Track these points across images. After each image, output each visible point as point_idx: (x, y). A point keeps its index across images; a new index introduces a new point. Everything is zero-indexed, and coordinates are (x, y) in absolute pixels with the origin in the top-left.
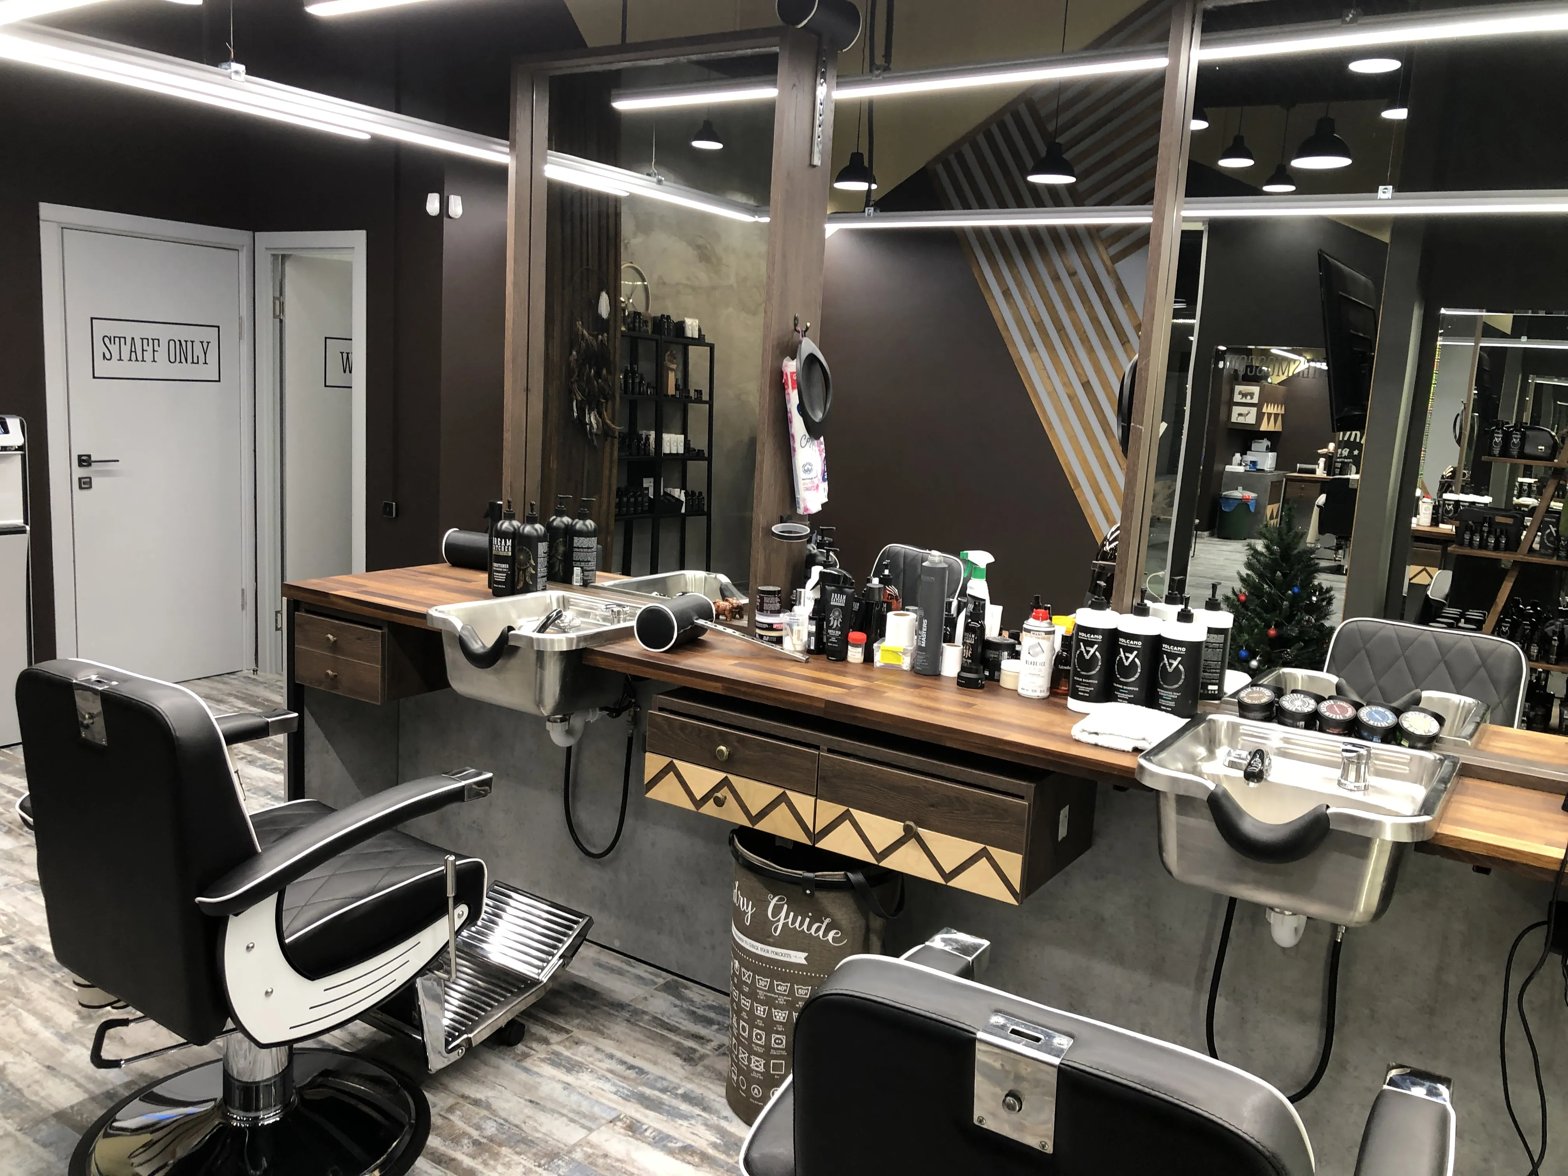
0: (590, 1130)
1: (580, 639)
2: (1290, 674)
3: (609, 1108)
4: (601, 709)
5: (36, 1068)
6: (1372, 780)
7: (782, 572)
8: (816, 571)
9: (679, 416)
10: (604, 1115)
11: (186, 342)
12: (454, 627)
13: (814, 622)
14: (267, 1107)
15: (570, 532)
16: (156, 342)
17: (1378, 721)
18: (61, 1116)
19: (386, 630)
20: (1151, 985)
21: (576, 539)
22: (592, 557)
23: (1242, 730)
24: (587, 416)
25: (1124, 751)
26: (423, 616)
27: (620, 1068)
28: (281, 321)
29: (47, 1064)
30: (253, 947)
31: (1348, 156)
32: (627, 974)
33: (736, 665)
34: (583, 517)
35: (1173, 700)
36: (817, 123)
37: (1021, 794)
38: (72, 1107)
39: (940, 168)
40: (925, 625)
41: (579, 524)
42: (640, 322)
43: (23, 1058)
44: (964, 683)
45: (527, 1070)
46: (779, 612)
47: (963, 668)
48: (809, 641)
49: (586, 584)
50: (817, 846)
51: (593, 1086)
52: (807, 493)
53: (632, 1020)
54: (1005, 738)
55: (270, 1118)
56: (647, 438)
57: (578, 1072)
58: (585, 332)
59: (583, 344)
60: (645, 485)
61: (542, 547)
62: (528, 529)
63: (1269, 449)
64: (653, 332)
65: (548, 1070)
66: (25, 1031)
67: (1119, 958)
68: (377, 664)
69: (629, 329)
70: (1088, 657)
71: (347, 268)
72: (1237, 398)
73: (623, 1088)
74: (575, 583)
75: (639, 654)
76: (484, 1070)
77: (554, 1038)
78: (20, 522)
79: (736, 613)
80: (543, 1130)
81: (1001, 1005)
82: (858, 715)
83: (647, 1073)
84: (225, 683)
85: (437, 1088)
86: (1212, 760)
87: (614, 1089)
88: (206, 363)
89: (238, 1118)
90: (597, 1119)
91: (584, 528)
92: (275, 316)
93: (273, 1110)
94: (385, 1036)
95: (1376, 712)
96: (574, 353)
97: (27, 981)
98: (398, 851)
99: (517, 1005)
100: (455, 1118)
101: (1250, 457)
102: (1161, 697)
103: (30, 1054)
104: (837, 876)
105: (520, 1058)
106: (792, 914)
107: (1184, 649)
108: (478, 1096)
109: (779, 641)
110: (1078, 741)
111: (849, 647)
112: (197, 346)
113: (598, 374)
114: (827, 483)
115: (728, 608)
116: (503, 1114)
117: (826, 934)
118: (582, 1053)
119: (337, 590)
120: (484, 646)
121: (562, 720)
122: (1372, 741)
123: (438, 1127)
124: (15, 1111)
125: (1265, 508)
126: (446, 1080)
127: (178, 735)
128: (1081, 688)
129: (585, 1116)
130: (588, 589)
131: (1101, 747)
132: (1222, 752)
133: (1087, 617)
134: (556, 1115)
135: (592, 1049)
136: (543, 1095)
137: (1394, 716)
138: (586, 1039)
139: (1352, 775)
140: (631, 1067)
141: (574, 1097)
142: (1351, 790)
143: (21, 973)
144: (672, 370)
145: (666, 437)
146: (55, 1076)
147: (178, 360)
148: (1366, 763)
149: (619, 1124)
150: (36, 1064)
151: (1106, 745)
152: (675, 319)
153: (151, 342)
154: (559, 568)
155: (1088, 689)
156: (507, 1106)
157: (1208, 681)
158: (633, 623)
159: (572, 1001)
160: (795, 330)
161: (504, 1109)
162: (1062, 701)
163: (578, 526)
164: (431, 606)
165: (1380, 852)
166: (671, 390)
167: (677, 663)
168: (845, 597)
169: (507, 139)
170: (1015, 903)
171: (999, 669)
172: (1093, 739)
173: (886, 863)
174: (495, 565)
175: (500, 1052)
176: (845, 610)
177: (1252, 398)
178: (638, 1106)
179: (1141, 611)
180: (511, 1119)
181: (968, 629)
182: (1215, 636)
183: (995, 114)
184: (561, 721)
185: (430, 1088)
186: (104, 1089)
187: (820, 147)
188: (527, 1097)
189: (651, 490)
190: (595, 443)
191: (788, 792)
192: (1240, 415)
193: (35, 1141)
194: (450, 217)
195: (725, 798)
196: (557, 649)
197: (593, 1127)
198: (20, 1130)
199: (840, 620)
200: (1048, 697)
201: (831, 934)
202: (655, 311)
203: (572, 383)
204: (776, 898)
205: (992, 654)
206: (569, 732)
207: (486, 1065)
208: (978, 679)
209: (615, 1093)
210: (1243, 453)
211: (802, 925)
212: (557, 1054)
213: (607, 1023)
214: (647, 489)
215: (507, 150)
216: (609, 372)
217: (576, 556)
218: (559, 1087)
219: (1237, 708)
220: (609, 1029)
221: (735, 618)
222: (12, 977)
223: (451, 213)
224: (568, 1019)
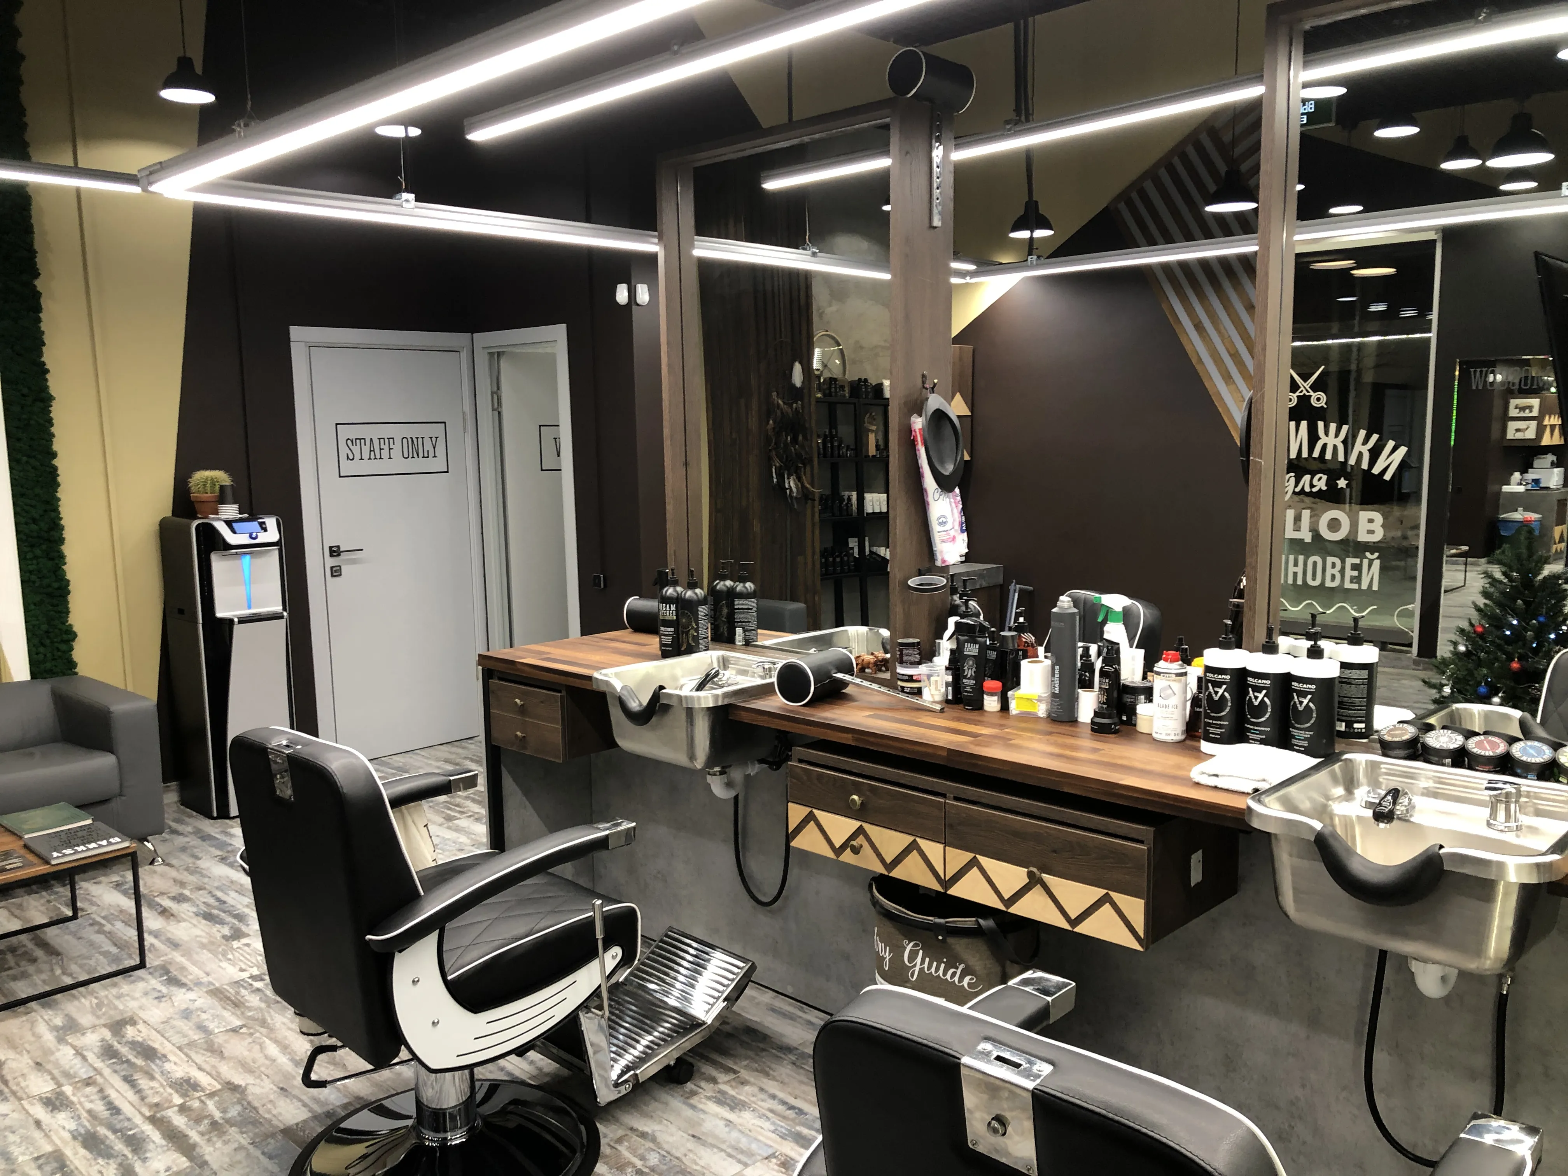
0: (746, 1165)
1: (726, 695)
2: (1465, 709)
3: (766, 1145)
4: (761, 761)
5: (272, 1089)
6: (1526, 820)
7: (924, 625)
8: (952, 621)
9: (881, 476)
10: (760, 1152)
11: (417, 438)
12: (614, 689)
13: (950, 672)
14: (454, 1128)
15: (732, 594)
16: (391, 440)
17: (1533, 756)
18: (287, 1132)
19: (564, 693)
20: (1308, 1037)
21: (736, 601)
22: (753, 617)
23: (1383, 768)
24: (787, 481)
25: (1243, 793)
26: (589, 678)
27: (780, 1108)
28: (499, 413)
29: (281, 1085)
30: (418, 981)
31: (1550, 151)
32: (799, 1020)
33: (869, 716)
34: (743, 580)
35: (1305, 739)
36: (935, 185)
37: (1140, 838)
38: (297, 1124)
39: (1122, 206)
40: (1057, 672)
41: (740, 587)
42: (836, 388)
43: (262, 1080)
44: (1098, 728)
45: (693, 1107)
46: (919, 663)
47: (1096, 714)
48: (947, 690)
49: (748, 643)
50: (949, 892)
51: (753, 1124)
52: (944, 545)
53: (798, 1064)
54: (1121, 782)
55: (457, 1138)
56: (849, 499)
57: (740, 1110)
58: (780, 402)
59: (779, 412)
60: (851, 545)
61: (703, 610)
62: (689, 594)
63: (1554, 465)
64: (850, 397)
65: (712, 1107)
66: (267, 1057)
67: (1273, 1010)
68: (557, 724)
69: (824, 395)
70: (1216, 698)
71: (552, 359)
72: (1513, 412)
73: (782, 1127)
74: (737, 643)
75: (780, 708)
76: (654, 1105)
77: (722, 1077)
78: (279, 608)
79: (882, 666)
80: (702, 1163)
81: (991, 1033)
82: (980, 763)
83: (806, 1114)
84: (464, 748)
85: (608, 1121)
86: (1347, 801)
87: (773, 1128)
88: (435, 457)
89: (431, 1139)
90: (753, 1155)
91: (744, 589)
92: (493, 410)
93: (460, 1131)
94: (565, 1072)
95: (1531, 747)
96: (771, 422)
97: (273, 1013)
98: (558, 896)
99: (686, 1043)
100: (623, 1149)
101: (1531, 475)
102: (1294, 737)
103: (268, 1077)
104: (968, 922)
105: (687, 1095)
106: (927, 960)
107: (1314, 687)
108: (646, 1129)
109: (918, 692)
110: (1198, 784)
111: (985, 696)
112: (427, 442)
113: (795, 441)
114: (966, 534)
115: (872, 661)
116: (666, 1147)
117: (961, 979)
118: (747, 1094)
119: (522, 658)
120: (641, 705)
121: (722, 773)
122: (1526, 778)
123: (606, 1156)
124: (250, 1127)
125: (1552, 529)
126: (619, 1114)
127: (345, 791)
128: (1212, 730)
129: (742, 1152)
130: (750, 648)
131: (1221, 789)
132: (1363, 793)
133: (1215, 657)
134: (715, 1150)
135: (755, 1090)
136: (705, 1131)
137: (1552, 750)
138: (752, 1080)
139: (1501, 814)
140: (792, 1108)
141: (735, 1134)
142: (1502, 831)
143: (269, 1006)
144: (872, 431)
145: (868, 496)
146: (287, 1096)
147: (411, 456)
148: (1516, 802)
149: (774, 1160)
150: (272, 1086)
151: (1226, 787)
152: (873, 381)
153: (387, 441)
154: (724, 629)
155: (1219, 731)
156: (671, 1139)
157: (1353, 719)
158: (774, 679)
159: (743, 1044)
160: (924, 387)
161: (668, 1142)
162: (1195, 744)
163: (738, 589)
164: (598, 668)
165: (1506, 894)
166: (872, 451)
167: (812, 716)
168: (977, 646)
169: (656, 231)
170: (1139, 948)
171: (1135, 714)
172: (1212, 782)
173: (1014, 910)
174: (662, 629)
175: (670, 1089)
176: (980, 660)
177: (1531, 412)
178: (793, 1145)
179: (1270, 648)
180: (674, 1152)
181: (1103, 674)
182: (1358, 671)
183: (1177, 146)
184: (720, 774)
185: (603, 1120)
186: (325, 1109)
187: (940, 208)
188: (691, 1132)
189: (856, 550)
190: (796, 506)
191: (918, 840)
192: (1518, 430)
193: (263, 1153)
194: (638, 305)
195: (861, 846)
196: (703, 706)
197: (749, 1162)
198: (252, 1144)
199: (974, 669)
200: (1184, 740)
201: (967, 980)
202: (852, 375)
203: (770, 450)
204: (911, 944)
205: (1128, 699)
206: (729, 785)
207: (656, 1100)
208: (1111, 724)
209: (773, 1132)
210: (1524, 471)
211: (938, 970)
212: (722, 1092)
213: (773, 1066)
214: (852, 548)
215: (656, 240)
216: (805, 438)
217: (738, 617)
218: (721, 1123)
219: (1379, 745)
220: (774, 1071)
221: (880, 670)
222: (261, 1009)
223: (639, 301)
224: (738, 1061)
